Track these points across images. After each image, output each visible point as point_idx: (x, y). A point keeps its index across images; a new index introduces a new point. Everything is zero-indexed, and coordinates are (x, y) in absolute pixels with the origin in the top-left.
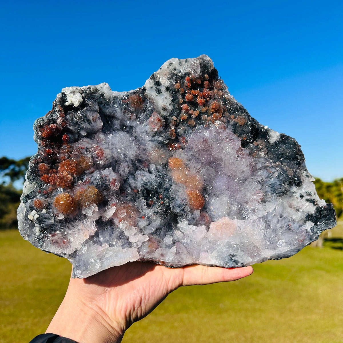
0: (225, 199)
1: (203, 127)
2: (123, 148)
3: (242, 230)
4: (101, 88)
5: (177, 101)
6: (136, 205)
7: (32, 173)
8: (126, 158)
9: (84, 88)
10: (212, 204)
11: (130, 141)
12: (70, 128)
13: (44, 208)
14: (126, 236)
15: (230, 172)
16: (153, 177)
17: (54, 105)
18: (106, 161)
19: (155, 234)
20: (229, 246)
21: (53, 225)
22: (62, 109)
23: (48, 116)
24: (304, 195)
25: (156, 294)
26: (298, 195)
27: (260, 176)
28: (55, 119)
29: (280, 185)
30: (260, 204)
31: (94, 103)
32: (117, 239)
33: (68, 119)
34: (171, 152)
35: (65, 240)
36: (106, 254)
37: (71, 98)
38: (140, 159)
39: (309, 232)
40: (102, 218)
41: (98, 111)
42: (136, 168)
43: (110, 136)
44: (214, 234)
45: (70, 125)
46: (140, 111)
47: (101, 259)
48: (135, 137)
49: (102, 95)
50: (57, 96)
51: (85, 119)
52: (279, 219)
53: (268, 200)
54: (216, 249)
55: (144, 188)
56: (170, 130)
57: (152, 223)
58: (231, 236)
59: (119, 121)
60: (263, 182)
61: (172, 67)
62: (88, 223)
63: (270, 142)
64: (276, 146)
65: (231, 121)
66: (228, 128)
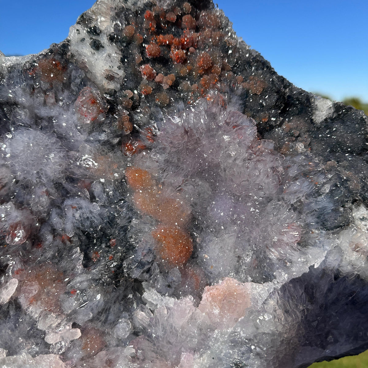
1: (183, 105)
5: (130, 59)
14: (40, 331)
16: (97, 208)
19: (97, 322)
20: (234, 342)
27: (295, 193)
29: (335, 211)
30: (295, 251)
38: (71, 177)
42: (66, 194)
46: (60, 88)
52: (334, 281)
53: (312, 241)
54: (209, 348)
55: (80, 230)
58: (240, 319)
59: (27, 110)
60: (300, 205)
63: (315, 121)
64: (327, 127)
65: (238, 88)
66: (230, 102)
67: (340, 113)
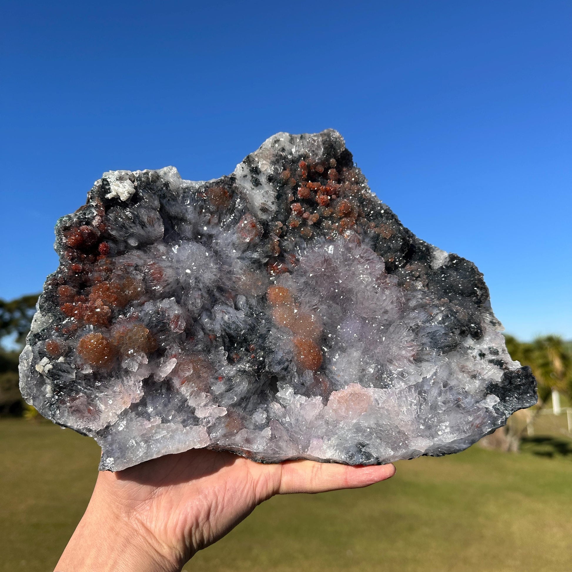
0: (356, 354)
1: (324, 239)
2: (194, 268)
3: (380, 405)
4: (165, 174)
5: (284, 197)
6: (211, 359)
7: (47, 300)
8: (198, 284)
9: (137, 173)
10: (335, 363)
11: (207, 257)
12: (112, 233)
13: (61, 355)
14: (190, 407)
15: (366, 310)
16: (242, 315)
17: (90, 197)
18: (167, 288)
19: (239, 407)
20: (358, 429)
21: (74, 382)
22: (102, 203)
23: (78, 214)
24: (487, 352)
25: (235, 503)
26: (475, 353)
27: (414, 319)
28: (88, 218)
29: (446, 334)
30: (412, 365)
31: (152, 197)
32: (176, 411)
33: (110, 219)
34: (271, 277)
35: (92, 408)
36: (156, 433)
37: (116, 188)
38: (221, 287)
39: (491, 412)
40: (155, 377)
41: (158, 209)
42: (214, 301)
43: (175, 249)
44: (335, 411)
45: (112, 229)
46: (224, 211)
47: (146, 442)
48: (216, 252)
49: (167, 185)
50: (96, 183)
51: (136, 220)
52: (442, 388)
53: (426, 357)
54: (336, 434)
55: (226, 333)
56: (271, 242)
57: (234, 388)
58: (363, 414)
59: (191, 226)
60: (417, 328)
61: (279, 146)
62: (131, 383)
63: (433, 267)
64: (443, 273)
65: (370, 231)
66: (364, 241)
67: (454, 262)
